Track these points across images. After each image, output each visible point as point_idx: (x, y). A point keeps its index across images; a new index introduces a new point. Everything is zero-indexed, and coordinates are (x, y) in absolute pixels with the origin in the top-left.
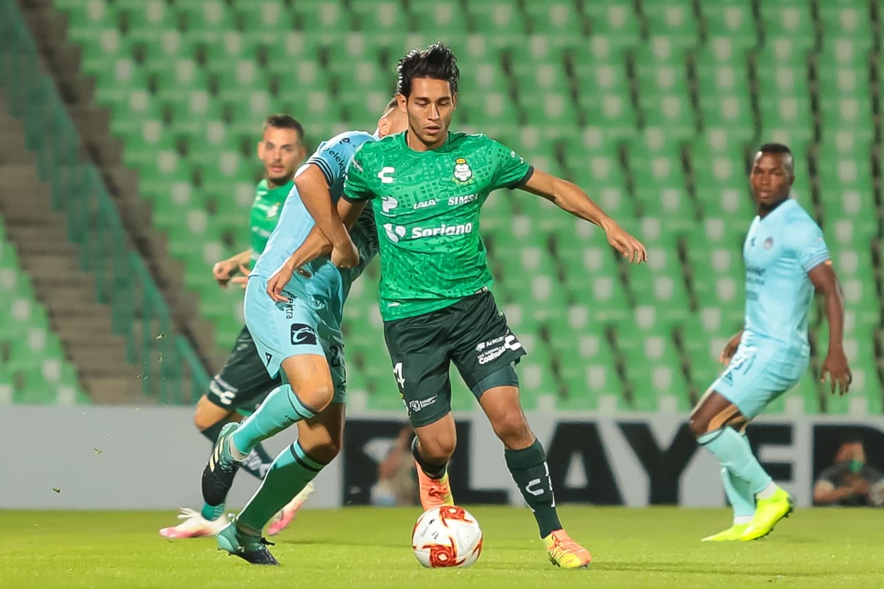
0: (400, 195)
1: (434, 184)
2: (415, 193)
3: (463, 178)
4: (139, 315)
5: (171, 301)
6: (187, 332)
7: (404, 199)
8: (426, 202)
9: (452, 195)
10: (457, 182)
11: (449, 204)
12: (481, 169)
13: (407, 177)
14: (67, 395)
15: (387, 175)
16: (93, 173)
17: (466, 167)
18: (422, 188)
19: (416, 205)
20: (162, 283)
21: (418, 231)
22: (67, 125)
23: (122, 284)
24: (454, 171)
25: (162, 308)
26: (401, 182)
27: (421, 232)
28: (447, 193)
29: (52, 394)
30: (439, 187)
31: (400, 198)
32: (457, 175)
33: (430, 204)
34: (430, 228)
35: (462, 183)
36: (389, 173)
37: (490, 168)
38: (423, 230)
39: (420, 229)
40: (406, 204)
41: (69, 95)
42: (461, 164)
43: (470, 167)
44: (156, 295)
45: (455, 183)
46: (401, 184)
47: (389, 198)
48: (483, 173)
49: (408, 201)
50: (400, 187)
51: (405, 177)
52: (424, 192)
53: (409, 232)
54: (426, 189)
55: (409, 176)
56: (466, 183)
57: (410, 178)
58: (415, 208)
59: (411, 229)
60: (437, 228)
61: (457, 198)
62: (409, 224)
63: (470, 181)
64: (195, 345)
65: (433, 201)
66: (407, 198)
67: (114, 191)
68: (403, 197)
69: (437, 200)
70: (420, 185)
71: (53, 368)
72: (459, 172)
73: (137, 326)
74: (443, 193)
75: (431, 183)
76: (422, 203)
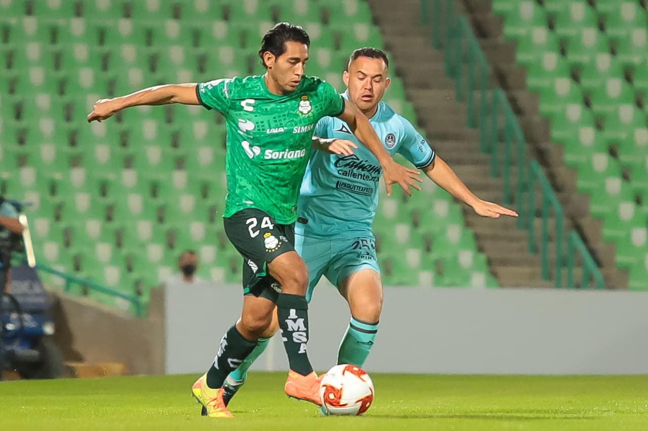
0: (257, 121)
1: (284, 116)
2: (269, 121)
3: (305, 112)
4: (539, 214)
5: (564, 202)
6: (578, 229)
7: (260, 124)
8: (277, 129)
9: (296, 125)
10: (300, 114)
11: (294, 132)
12: (318, 105)
13: (264, 108)
14: (479, 279)
15: (248, 105)
16: (502, 95)
17: (308, 103)
18: (275, 118)
19: (268, 130)
20: (557, 188)
21: (269, 153)
22: (480, 56)
23: (525, 187)
24: (299, 106)
25: (557, 208)
26: (259, 111)
27: (272, 154)
28: (293, 123)
29: (466, 279)
30: (287, 118)
31: (257, 123)
32: (301, 109)
33: (279, 131)
34: (278, 151)
35: (303, 116)
36: (250, 104)
37: (324, 104)
38: (273, 152)
39: (271, 151)
40: (261, 128)
41: (482, 32)
42: (305, 100)
43: (310, 103)
44: (553, 196)
45: (298, 115)
46: (259, 113)
47: (248, 121)
48: (319, 108)
49: (263, 126)
50: (258, 115)
51: (263, 107)
52: (276, 121)
53: (263, 152)
54: (277, 119)
55: (266, 107)
56: (307, 115)
57: (266, 109)
58: (268, 132)
59: (265, 150)
60: (283, 151)
61: (299, 128)
62: (263, 146)
63: (310, 113)
64: (584, 239)
65: (282, 128)
66: (262, 124)
67: (518, 111)
68: (260, 123)
69: (285, 128)
70: (274, 116)
71: (467, 257)
72: (302, 107)
73: (537, 222)
74: (290, 123)
75: (282, 114)
76: (274, 129)
